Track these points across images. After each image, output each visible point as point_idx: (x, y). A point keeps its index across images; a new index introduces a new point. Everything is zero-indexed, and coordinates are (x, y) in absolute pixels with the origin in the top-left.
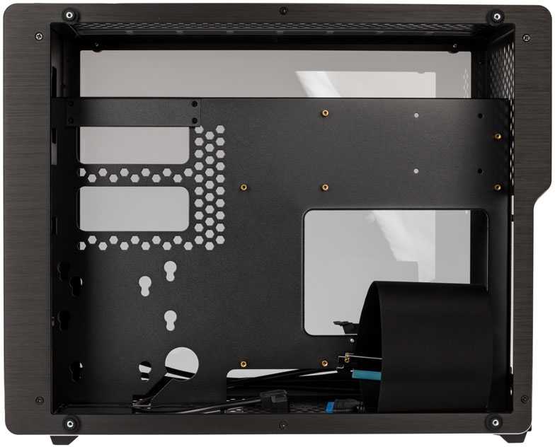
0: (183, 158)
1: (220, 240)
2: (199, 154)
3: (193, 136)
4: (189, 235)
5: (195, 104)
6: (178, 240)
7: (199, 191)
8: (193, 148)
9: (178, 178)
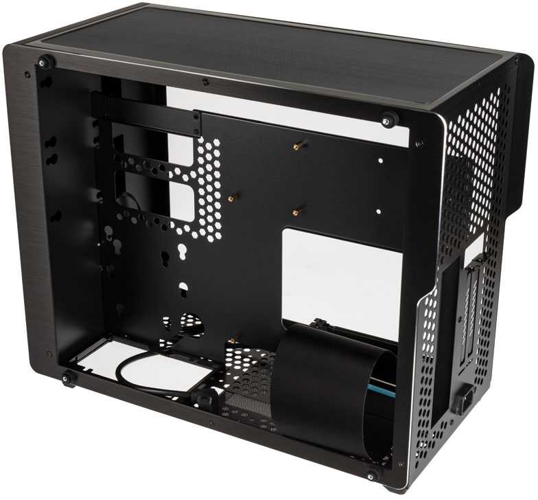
0: (189, 162)
1: (218, 236)
2: (201, 161)
3: (196, 145)
4: (195, 226)
5: (196, 117)
6: (187, 228)
7: (202, 192)
8: (196, 155)
9: (185, 178)
